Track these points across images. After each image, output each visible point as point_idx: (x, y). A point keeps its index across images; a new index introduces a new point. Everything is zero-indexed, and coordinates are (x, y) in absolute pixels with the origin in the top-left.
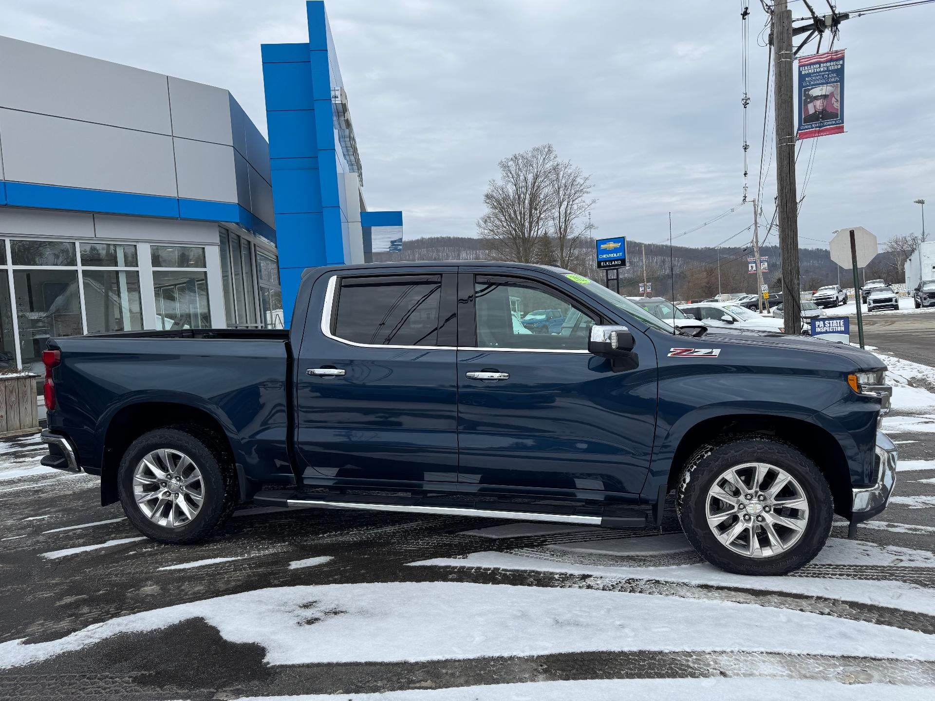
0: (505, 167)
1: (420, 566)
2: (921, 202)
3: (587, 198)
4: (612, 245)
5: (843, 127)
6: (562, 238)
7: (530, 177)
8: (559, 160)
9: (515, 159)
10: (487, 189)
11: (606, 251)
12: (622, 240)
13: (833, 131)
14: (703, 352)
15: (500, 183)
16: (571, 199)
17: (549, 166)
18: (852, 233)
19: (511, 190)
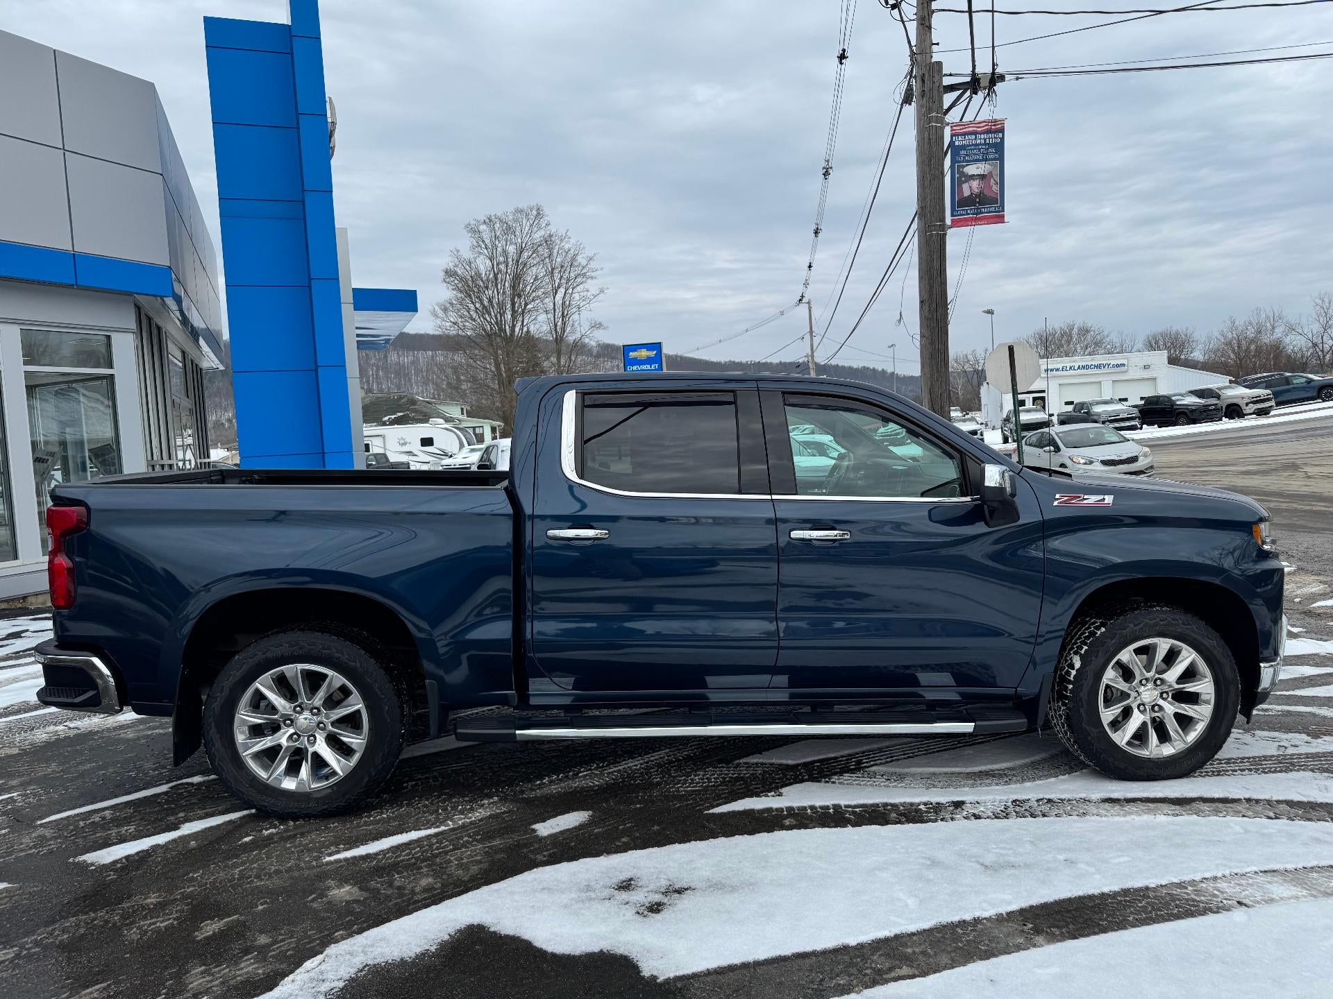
0: (474, 231)
1: (729, 813)
2: (990, 312)
3: (592, 286)
4: (644, 353)
5: (1003, 216)
6: (559, 340)
7: (511, 249)
8: (552, 229)
9: (489, 221)
10: (446, 262)
11: (637, 362)
12: (657, 346)
13: (992, 220)
14: (1092, 499)
15: (467, 254)
16: (570, 284)
17: (538, 236)
18: (1011, 349)
19: (483, 265)
